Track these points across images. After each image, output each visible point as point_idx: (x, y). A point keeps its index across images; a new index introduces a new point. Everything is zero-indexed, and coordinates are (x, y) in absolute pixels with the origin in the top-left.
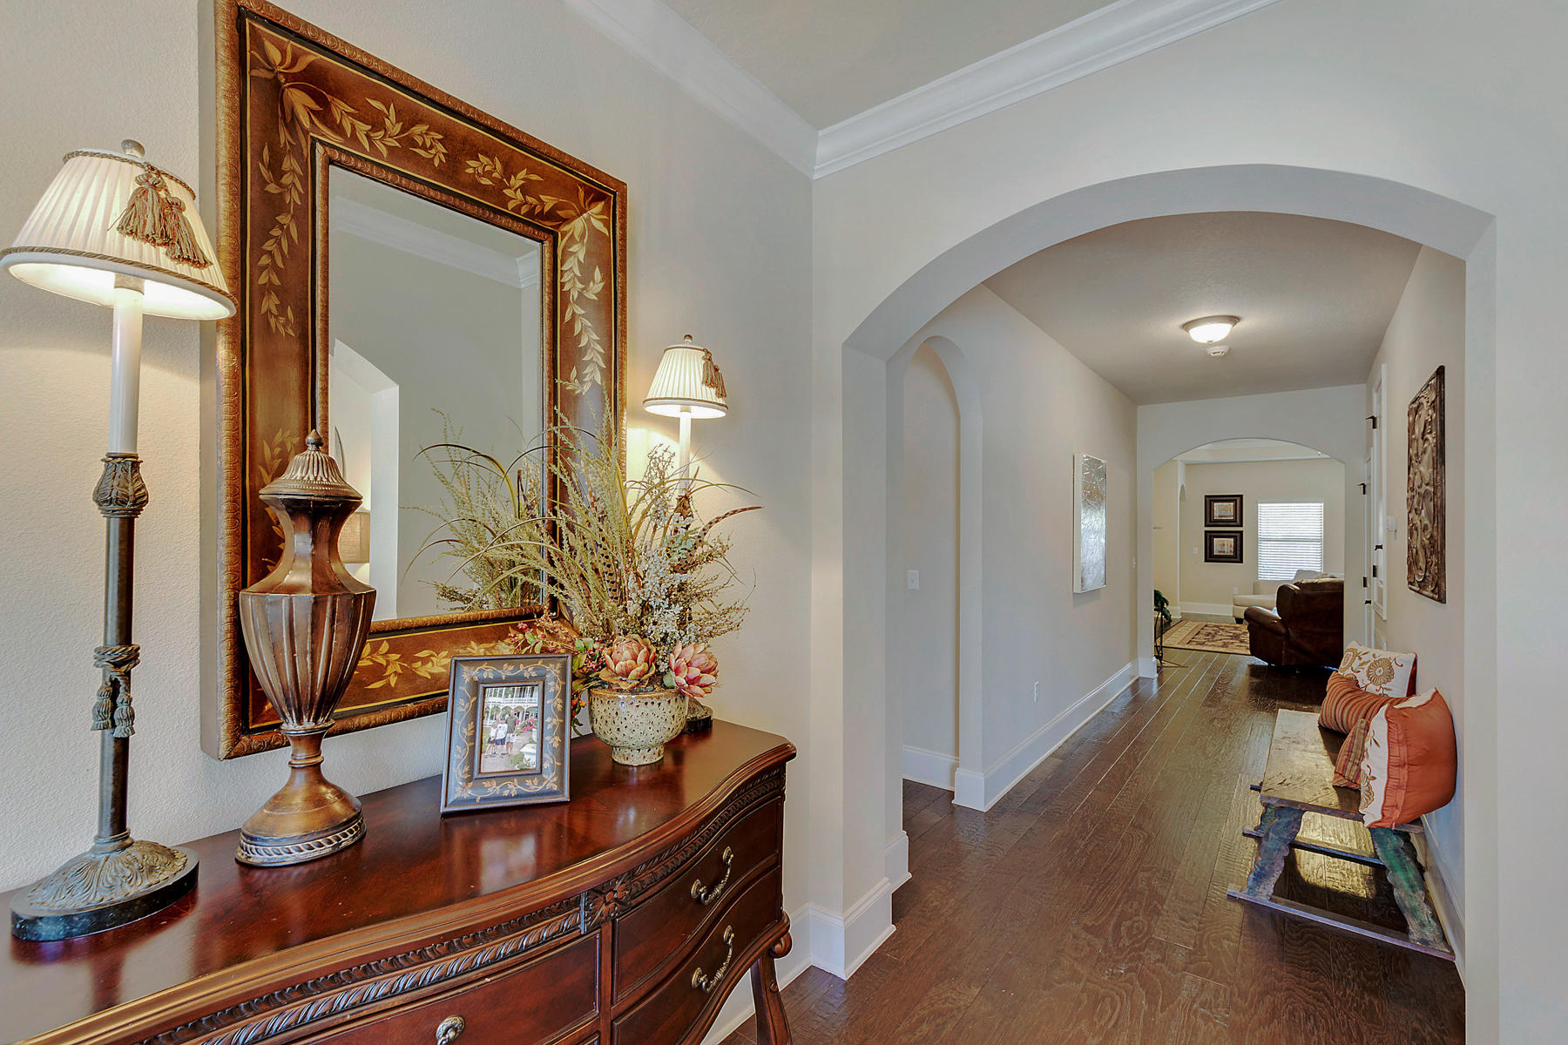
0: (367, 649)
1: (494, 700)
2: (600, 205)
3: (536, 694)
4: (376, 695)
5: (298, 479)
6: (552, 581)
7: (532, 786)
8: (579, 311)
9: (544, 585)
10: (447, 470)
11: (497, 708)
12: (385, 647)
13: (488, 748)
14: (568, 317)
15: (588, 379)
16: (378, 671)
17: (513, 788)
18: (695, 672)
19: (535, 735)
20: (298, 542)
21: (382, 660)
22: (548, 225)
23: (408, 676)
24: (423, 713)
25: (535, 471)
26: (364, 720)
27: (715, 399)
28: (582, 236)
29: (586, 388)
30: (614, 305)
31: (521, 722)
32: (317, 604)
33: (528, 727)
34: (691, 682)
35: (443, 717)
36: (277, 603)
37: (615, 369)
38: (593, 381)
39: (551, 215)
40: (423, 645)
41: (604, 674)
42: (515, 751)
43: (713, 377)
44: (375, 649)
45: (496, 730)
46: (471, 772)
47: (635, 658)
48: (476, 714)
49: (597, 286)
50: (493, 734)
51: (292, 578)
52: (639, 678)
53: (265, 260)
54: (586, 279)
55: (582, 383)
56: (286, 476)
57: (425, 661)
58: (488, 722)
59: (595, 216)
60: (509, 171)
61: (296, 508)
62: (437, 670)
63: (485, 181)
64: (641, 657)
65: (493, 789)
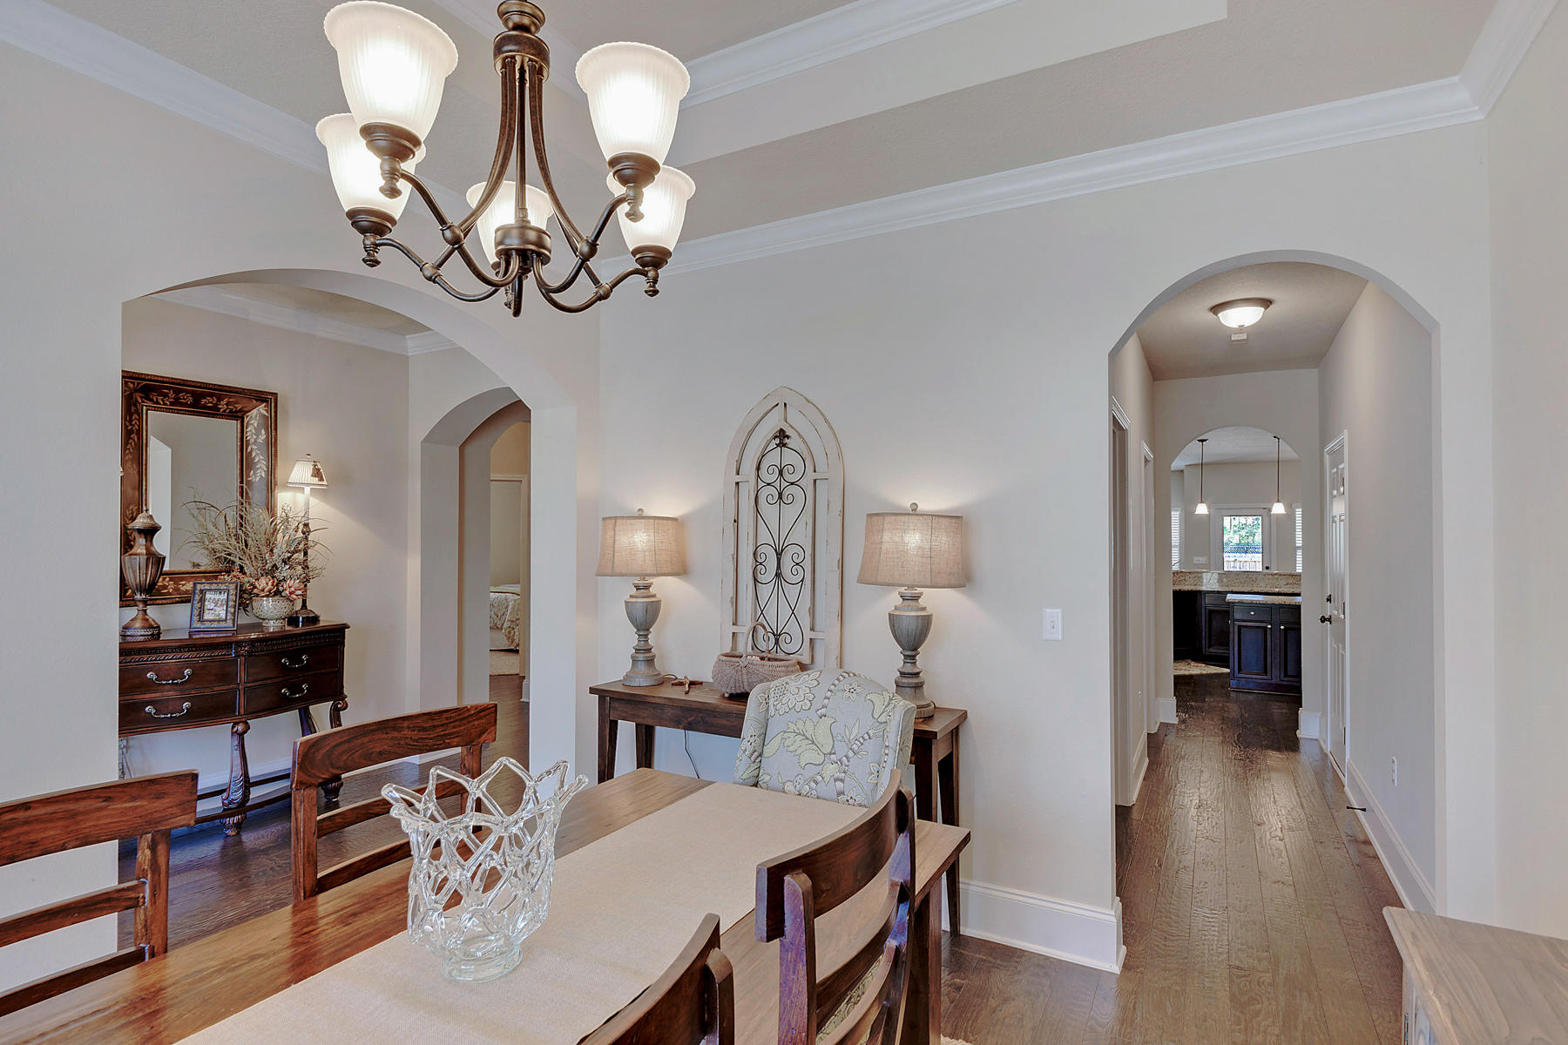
0: (161, 579)
1: (208, 596)
2: (264, 404)
3: (226, 594)
4: (164, 594)
5: (140, 522)
6: (240, 559)
7: (223, 624)
8: (254, 447)
9: (237, 560)
10: (196, 512)
11: (210, 599)
12: (168, 579)
13: (207, 612)
14: (249, 450)
15: (258, 475)
16: (165, 587)
17: (215, 625)
18: (293, 589)
19: (225, 608)
20: (141, 541)
21: (167, 584)
22: (240, 414)
23: (177, 590)
24: (182, 602)
25: (232, 515)
26: (160, 602)
27: (318, 483)
28: (256, 416)
29: (258, 479)
30: (272, 445)
31: (220, 603)
32: (148, 559)
33: (222, 605)
34: (291, 593)
35: (190, 604)
36: (135, 559)
37: (271, 471)
38: (261, 476)
39: (240, 411)
40: (182, 579)
41: (256, 591)
42: (217, 613)
43: (317, 473)
44: (164, 579)
45: (208, 605)
46: (200, 618)
47: (267, 584)
48: (202, 600)
49: (263, 436)
50: (209, 607)
51: (139, 551)
52: (269, 591)
53: (128, 451)
54: (258, 434)
55: (256, 477)
56: (136, 521)
57: (183, 585)
58: (206, 603)
59: (262, 409)
60: (219, 400)
61: (140, 531)
62: (188, 588)
63: (210, 405)
64: (270, 583)
65: (208, 624)
